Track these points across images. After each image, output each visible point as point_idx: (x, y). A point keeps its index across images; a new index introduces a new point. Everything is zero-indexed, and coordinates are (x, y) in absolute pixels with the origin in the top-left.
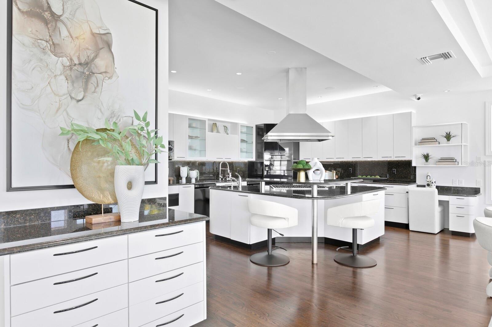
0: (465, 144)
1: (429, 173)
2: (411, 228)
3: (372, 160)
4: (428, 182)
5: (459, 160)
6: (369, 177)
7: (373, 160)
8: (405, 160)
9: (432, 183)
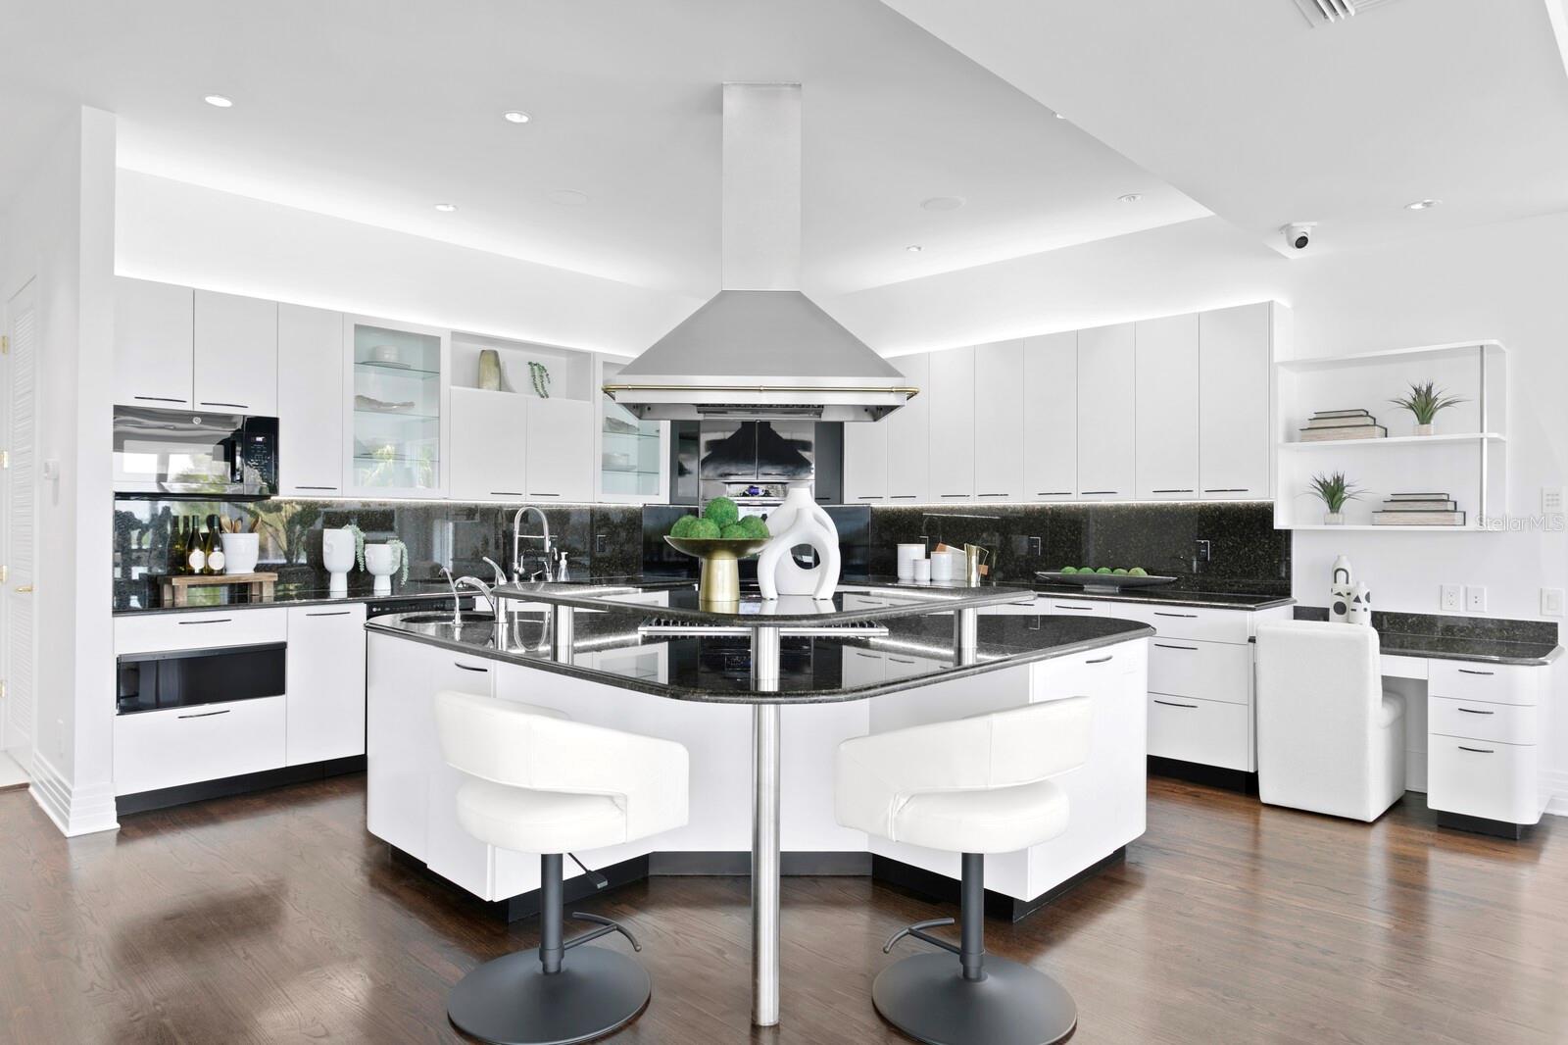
0: (1495, 435)
1: (1344, 558)
2: (1267, 794)
3: (1116, 503)
4: (1339, 594)
5: (1467, 501)
6: (1104, 571)
7: (1123, 503)
8: (1248, 505)
9: (1357, 600)
